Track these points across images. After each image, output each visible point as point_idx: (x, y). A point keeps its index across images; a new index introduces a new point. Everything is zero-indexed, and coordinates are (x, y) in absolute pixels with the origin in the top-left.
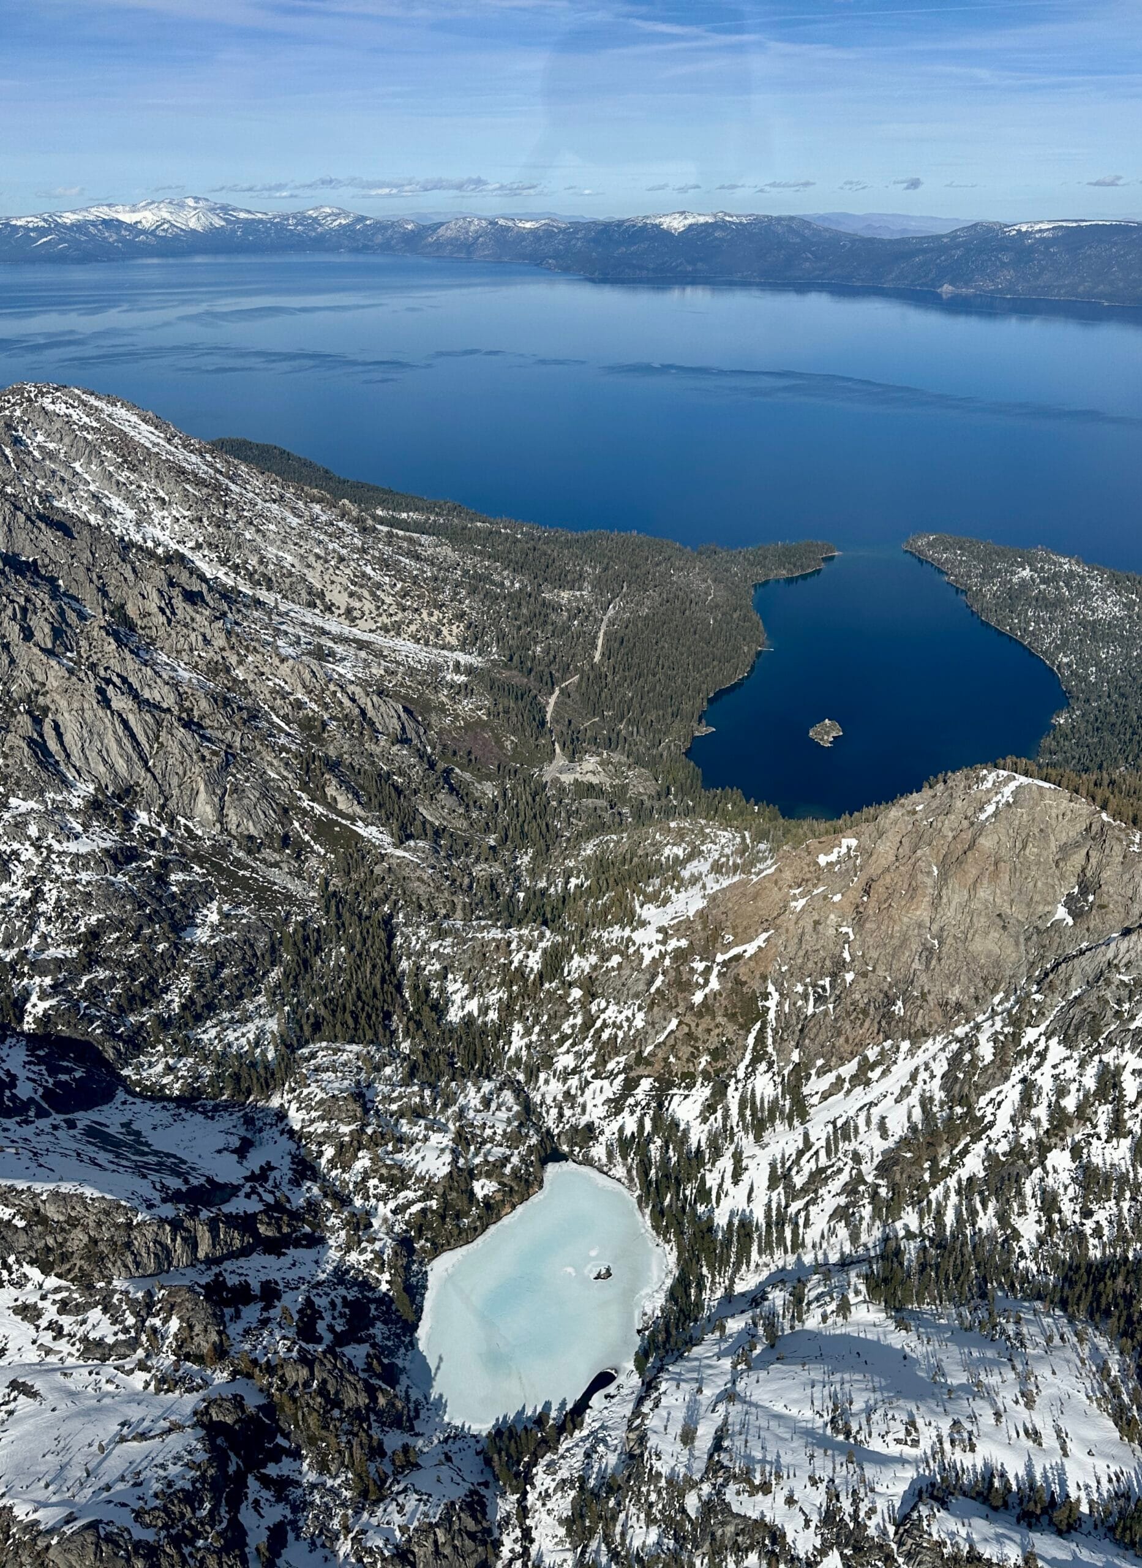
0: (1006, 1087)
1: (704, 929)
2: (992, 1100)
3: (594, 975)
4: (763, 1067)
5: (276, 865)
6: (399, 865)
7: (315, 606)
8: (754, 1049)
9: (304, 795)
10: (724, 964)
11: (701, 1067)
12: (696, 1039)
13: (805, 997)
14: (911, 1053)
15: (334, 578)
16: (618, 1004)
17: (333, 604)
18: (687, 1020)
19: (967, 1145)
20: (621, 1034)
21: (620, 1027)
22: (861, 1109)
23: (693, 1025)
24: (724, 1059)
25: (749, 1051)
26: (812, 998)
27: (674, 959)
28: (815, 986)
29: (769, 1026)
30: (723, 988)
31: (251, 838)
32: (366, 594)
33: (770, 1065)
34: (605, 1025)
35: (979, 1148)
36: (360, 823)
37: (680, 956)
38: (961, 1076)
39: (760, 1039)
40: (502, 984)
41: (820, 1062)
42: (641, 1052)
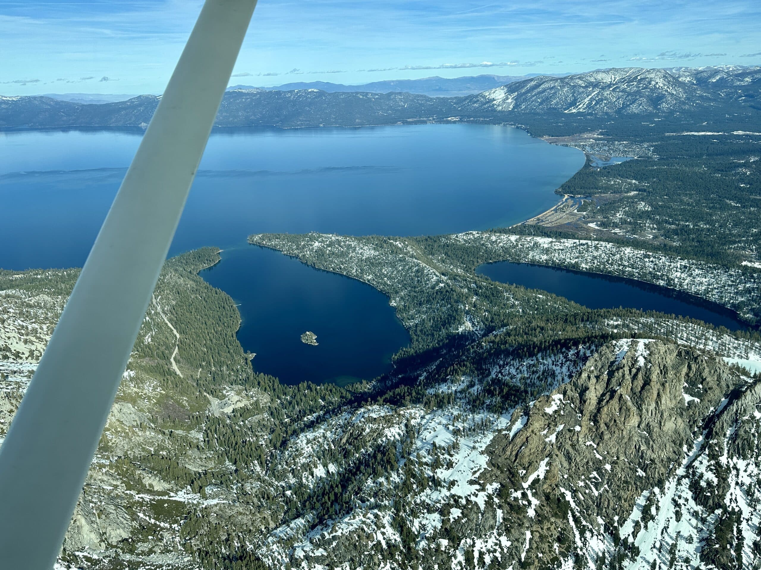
0: (732, 490)
1: (502, 472)
2: (731, 500)
3: (448, 526)
4: (588, 535)
5: (151, 551)
6: (220, 510)
7: (8, 358)
8: (577, 527)
9: (132, 492)
10: (531, 487)
11: (557, 551)
12: (546, 537)
13: (587, 486)
14: (662, 492)
15: (8, 335)
16: (480, 537)
17: (18, 352)
18: (534, 529)
19: (738, 528)
20: (498, 555)
21: (495, 551)
22: (662, 533)
23: (540, 530)
24: (567, 540)
25: (575, 529)
26: (592, 486)
27: (499, 495)
28: (590, 479)
29: (575, 511)
30: (541, 501)
31: (124, 540)
32: (33, 339)
33: (591, 531)
34: (481, 554)
35: (744, 526)
36: (172, 494)
37: (502, 493)
38: (709, 494)
39: (576, 520)
40: (384, 559)
41: (616, 518)
42: (520, 559)
